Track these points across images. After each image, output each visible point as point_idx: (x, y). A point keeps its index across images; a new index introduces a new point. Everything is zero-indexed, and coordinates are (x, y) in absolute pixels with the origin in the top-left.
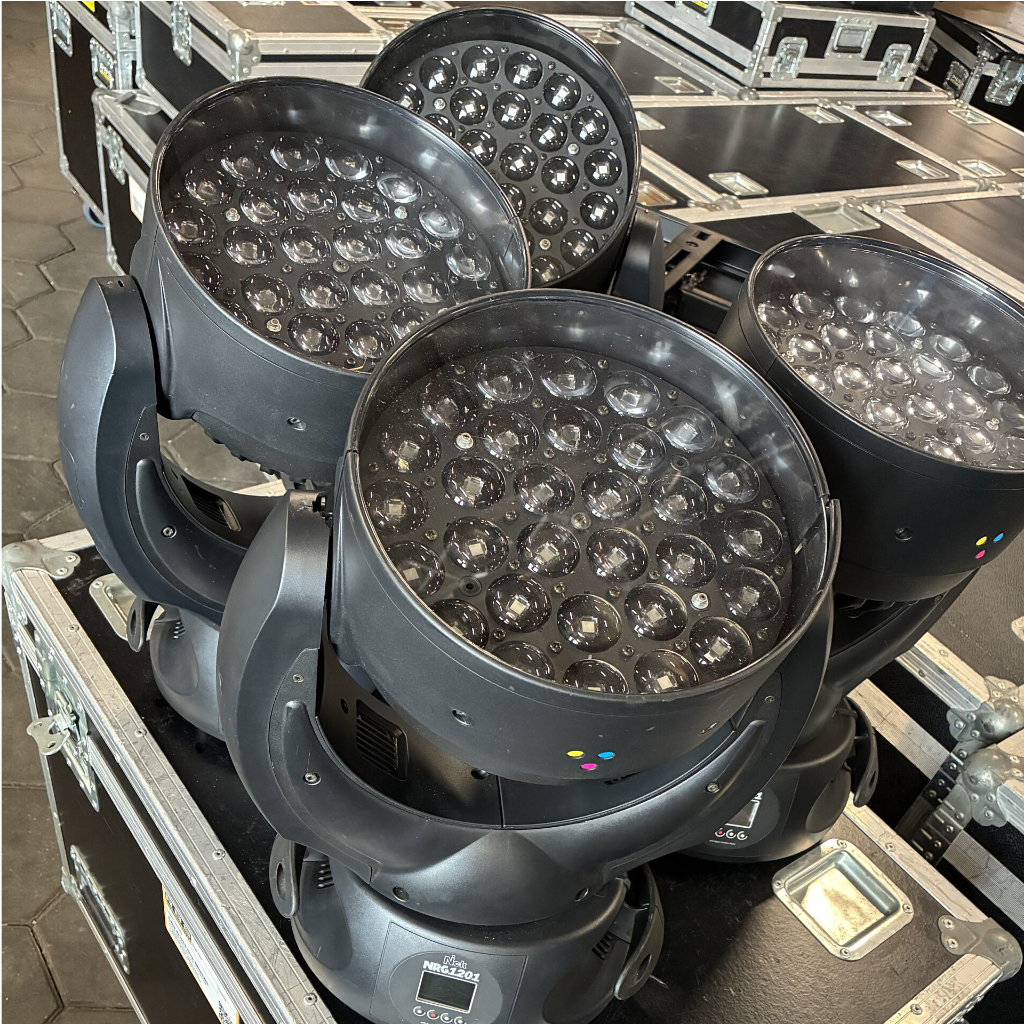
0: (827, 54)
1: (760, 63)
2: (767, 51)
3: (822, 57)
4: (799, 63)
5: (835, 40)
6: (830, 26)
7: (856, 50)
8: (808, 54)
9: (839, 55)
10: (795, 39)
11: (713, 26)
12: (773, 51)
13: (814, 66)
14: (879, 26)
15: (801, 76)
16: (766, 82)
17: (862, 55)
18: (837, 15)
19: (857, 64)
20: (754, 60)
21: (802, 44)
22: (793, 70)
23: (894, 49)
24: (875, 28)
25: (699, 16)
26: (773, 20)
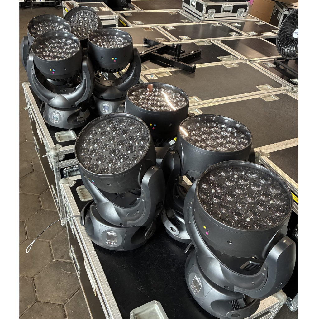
0: (221, 12)
1: (204, 15)
2: (205, 13)
3: (220, 13)
4: (214, 15)
5: (222, 9)
6: (221, 6)
7: (229, 11)
8: (216, 13)
9: (225, 12)
10: (212, 10)
11: (196, 9)
12: (207, 12)
13: (218, 15)
14: (234, 5)
15: (215, 17)
16: (206, 19)
17: (231, 12)
18: (222, 4)
19: (230, 14)
20: (202, 15)
21: (214, 11)
22: (213, 16)
23: (239, 10)
24: (233, 6)
25: (194, 7)
26: (205, 6)
